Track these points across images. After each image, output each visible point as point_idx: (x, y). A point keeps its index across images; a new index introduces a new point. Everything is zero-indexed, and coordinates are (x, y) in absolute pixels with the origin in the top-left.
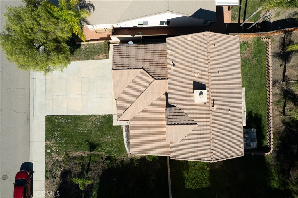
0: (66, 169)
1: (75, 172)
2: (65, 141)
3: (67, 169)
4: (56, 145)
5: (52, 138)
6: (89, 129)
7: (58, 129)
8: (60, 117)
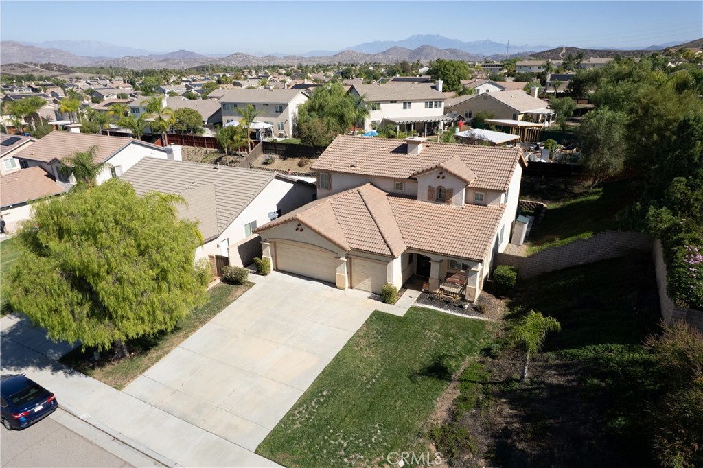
0: (485, 449)
1: (506, 417)
2: (380, 425)
3: (489, 446)
4: (378, 459)
5: (345, 460)
6: (380, 359)
7: (328, 430)
8: (296, 412)
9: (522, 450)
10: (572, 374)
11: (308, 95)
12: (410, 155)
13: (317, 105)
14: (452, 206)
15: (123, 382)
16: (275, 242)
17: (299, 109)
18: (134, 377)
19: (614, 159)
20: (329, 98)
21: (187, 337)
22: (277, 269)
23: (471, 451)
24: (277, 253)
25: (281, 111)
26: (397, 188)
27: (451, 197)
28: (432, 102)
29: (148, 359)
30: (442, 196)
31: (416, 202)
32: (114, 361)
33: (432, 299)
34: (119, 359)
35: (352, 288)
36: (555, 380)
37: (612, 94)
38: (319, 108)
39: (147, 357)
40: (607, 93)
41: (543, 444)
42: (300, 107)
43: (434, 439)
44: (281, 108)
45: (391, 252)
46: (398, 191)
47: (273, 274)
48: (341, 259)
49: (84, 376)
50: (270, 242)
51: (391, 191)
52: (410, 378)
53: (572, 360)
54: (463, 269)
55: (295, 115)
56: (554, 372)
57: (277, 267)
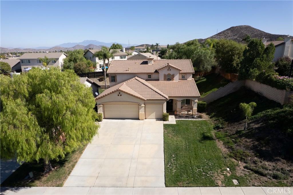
1: (250, 142)
2: (207, 160)
3: (253, 153)
4: (219, 171)
5: (208, 175)
6: (183, 139)
7: (189, 168)
9: (265, 150)
10: (261, 122)
11: (66, 55)
12: (149, 64)
13: (73, 59)
14: (174, 81)
15: (61, 182)
16: (104, 104)
17: (64, 61)
18: (66, 178)
19: (208, 66)
20: (78, 55)
21: (82, 153)
22: (105, 118)
23: (249, 156)
24: (105, 110)
25: (55, 62)
26: (149, 78)
27: (174, 77)
28: (122, 56)
29: (67, 168)
30: (169, 78)
31: (159, 81)
32: (45, 174)
33: (180, 117)
34: (48, 172)
35: (146, 119)
36: (256, 126)
37: (190, 49)
38: (74, 60)
39: (66, 167)
40: (189, 49)
41: (270, 146)
42: (64, 60)
43: (232, 157)
44: (55, 61)
45: (165, 98)
46: (150, 79)
47: (104, 120)
48: (142, 105)
49: (29, 187)
50: (102, 105)
51: (146, 79)
52: (200, 142)
53: (256, 119)
54: (186, 104)
55: (62, 64)
56: (253, 124)
57: (105, 117)
